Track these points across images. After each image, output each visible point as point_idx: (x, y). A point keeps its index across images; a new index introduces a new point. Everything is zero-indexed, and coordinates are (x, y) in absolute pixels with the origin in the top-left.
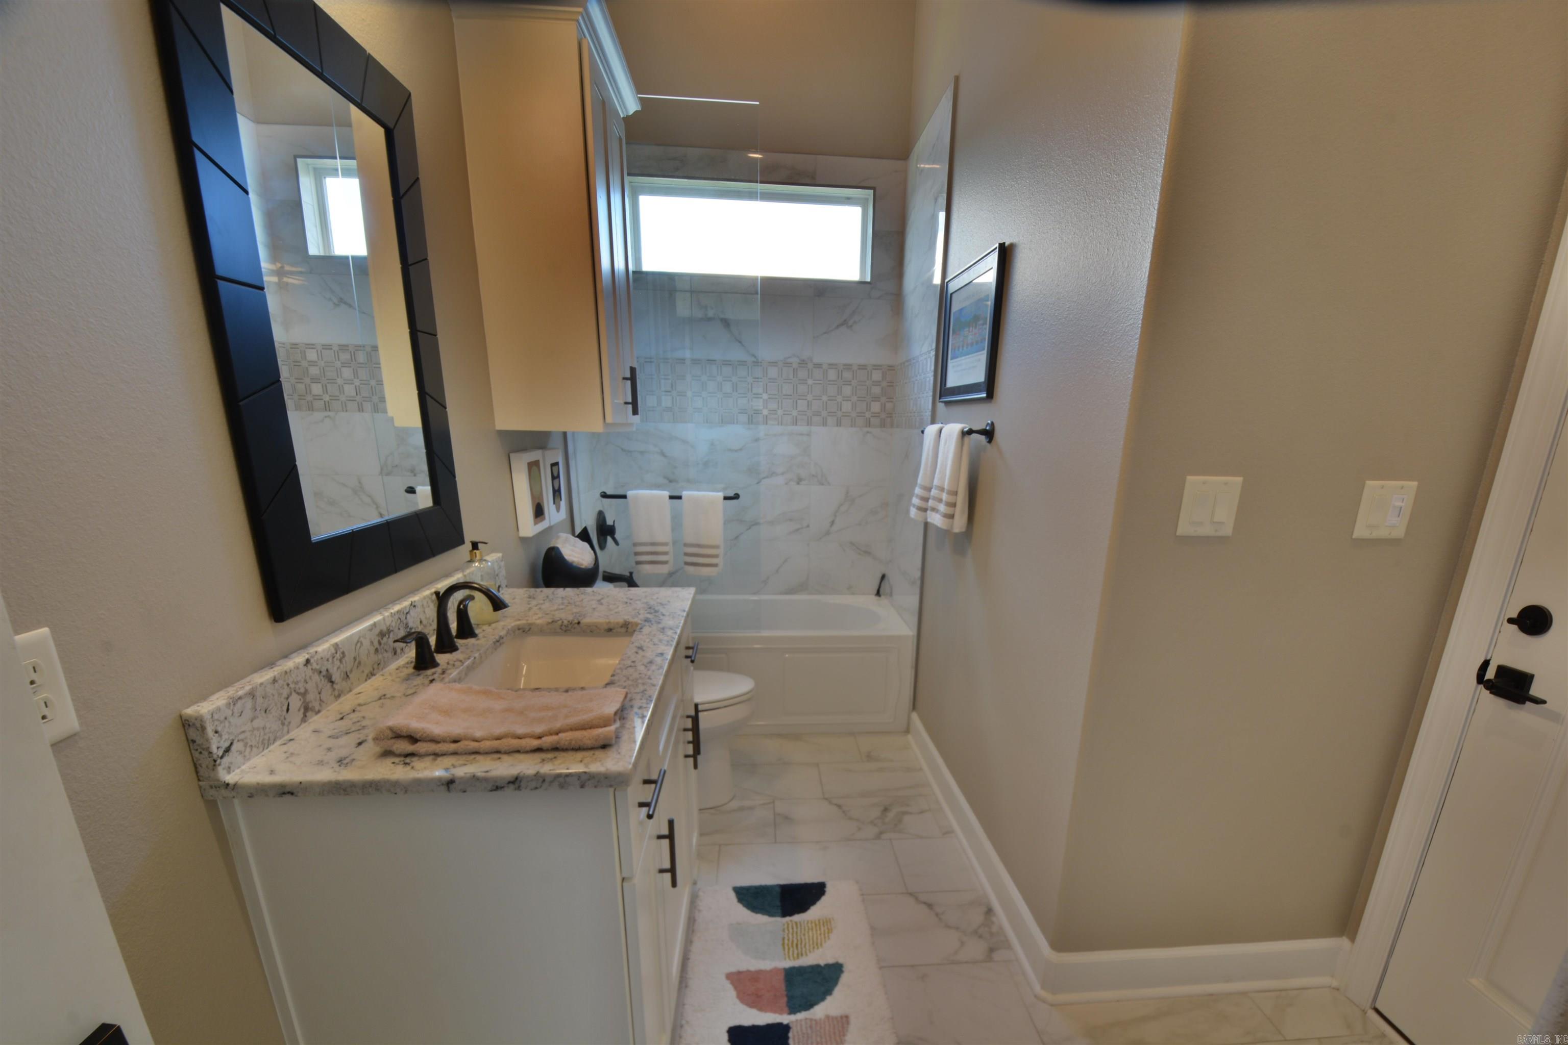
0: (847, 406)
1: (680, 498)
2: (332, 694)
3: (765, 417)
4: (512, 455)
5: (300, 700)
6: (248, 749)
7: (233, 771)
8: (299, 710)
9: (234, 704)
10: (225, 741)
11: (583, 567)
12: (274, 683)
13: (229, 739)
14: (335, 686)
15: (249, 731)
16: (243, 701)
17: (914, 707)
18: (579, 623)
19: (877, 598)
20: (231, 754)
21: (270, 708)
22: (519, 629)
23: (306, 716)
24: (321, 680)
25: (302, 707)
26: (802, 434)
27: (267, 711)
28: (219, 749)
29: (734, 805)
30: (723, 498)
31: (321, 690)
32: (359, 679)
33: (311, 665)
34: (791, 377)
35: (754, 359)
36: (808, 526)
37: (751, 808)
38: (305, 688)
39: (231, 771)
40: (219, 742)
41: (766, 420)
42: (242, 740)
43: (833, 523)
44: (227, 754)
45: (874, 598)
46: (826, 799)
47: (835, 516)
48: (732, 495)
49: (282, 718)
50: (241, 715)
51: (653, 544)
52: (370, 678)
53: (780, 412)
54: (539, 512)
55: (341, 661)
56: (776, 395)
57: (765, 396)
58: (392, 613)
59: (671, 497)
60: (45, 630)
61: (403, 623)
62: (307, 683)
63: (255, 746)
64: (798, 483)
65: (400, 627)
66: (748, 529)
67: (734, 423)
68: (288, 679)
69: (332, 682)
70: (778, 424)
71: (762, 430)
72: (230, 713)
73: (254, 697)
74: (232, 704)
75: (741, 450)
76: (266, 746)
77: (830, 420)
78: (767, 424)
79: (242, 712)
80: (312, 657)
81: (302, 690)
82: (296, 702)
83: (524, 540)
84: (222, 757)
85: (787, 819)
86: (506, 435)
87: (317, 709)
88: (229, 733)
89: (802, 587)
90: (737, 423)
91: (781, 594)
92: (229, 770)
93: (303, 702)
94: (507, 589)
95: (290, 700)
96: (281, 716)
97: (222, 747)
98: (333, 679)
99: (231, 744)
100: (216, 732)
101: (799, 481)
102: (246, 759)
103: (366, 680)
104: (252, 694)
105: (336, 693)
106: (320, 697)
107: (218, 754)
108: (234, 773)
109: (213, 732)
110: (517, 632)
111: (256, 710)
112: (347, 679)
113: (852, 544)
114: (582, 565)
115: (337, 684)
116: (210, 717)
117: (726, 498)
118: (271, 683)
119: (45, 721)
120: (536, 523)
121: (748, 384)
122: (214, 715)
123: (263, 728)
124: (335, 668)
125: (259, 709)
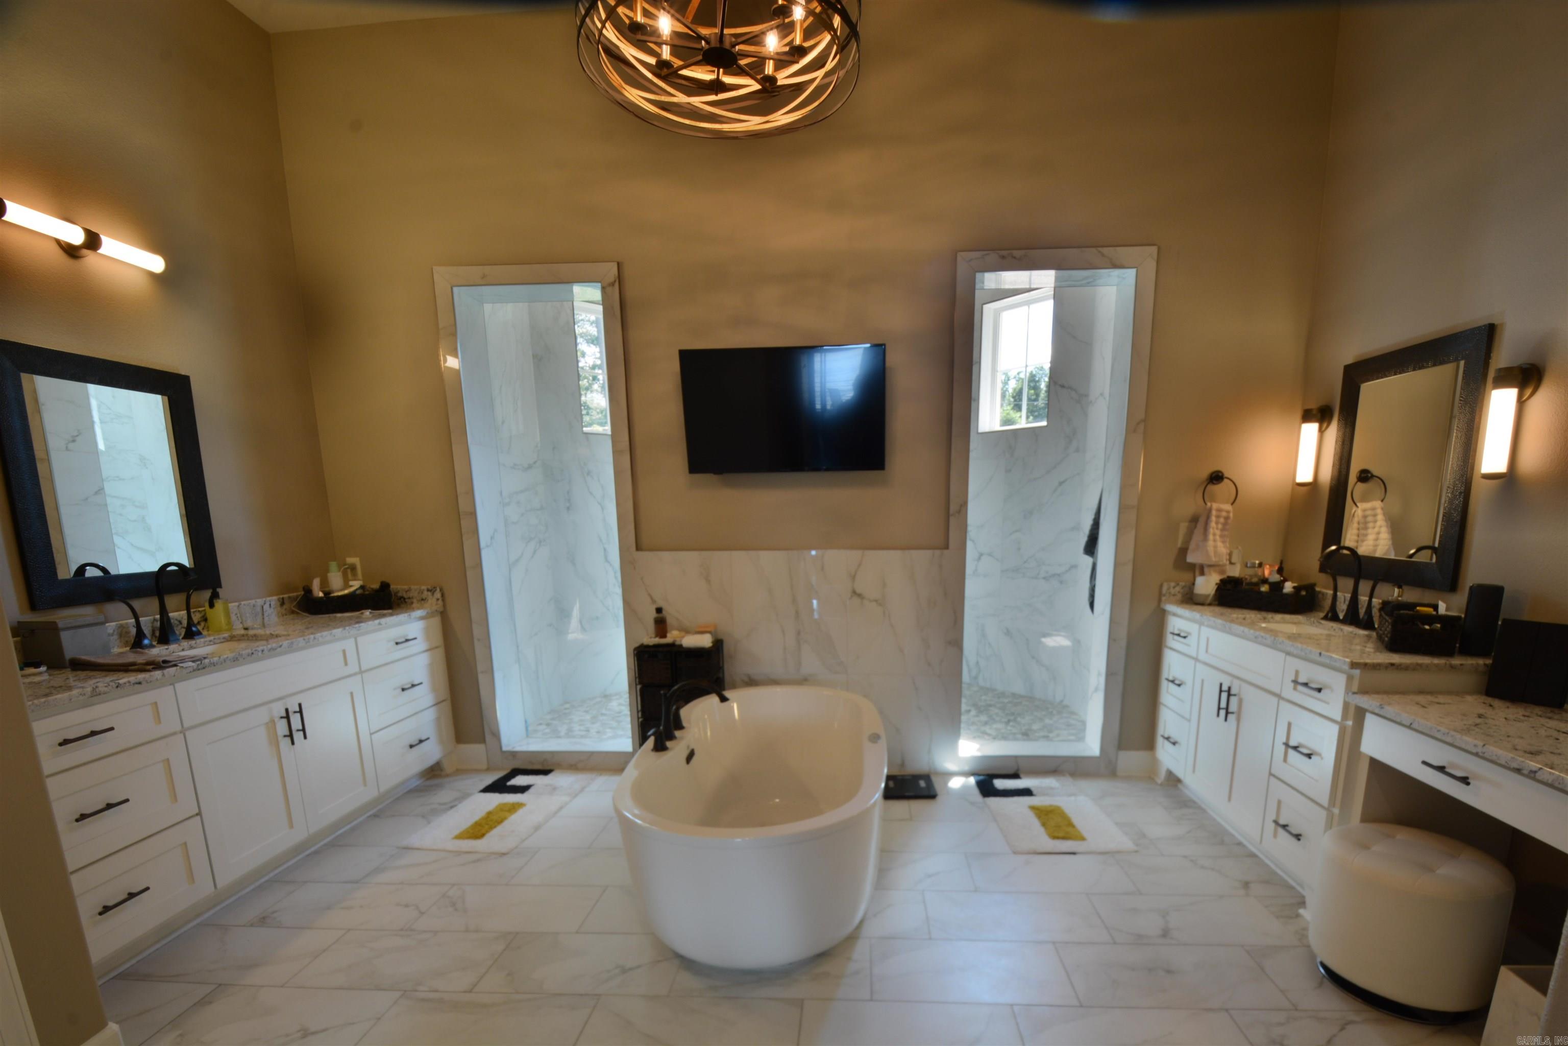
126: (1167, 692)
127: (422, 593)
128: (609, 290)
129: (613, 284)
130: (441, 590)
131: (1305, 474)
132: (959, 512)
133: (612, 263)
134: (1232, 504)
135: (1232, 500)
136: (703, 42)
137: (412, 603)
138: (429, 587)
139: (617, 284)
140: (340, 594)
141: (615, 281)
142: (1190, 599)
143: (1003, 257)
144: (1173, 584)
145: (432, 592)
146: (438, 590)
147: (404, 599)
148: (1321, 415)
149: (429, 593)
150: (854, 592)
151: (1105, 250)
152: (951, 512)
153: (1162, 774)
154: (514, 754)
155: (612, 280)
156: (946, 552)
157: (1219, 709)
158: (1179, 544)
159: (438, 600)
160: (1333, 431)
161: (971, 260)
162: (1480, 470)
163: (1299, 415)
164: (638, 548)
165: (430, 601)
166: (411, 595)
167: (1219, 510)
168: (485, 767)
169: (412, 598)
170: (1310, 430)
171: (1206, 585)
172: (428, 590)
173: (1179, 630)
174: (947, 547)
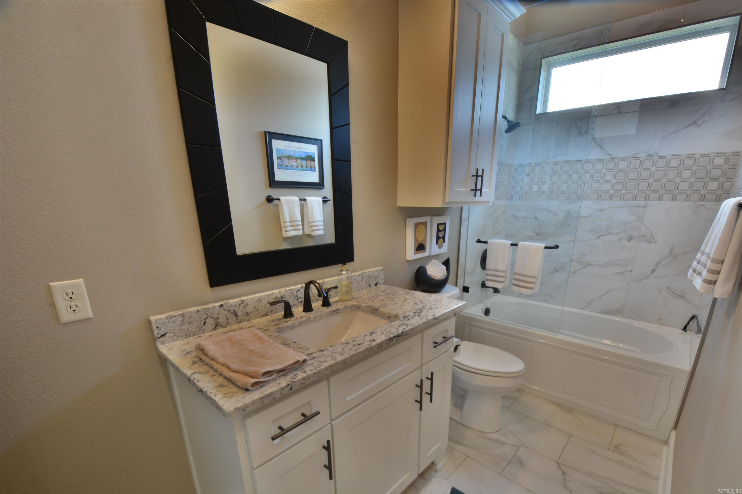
0: (684, 186)
1: (516, 245)
2: (235, 321)
3: (611, 195)
4: (407, 219)
5: (213, 321)
6: (176, 337)
7: (165, 344)
8: (212, 325)
9: (171, 318)
10: (162, 332)
11: (436, 279)
12: (197, 312)
13: (165, 331)
14: (238, 317)
15: (178, 330)
16: (176, 317)
17: (675, 427)
18: (377, 310)
19: (683, 332)
20: (165, 337)
21: (193, 322)
22: (355, 307)
23: (216, 328)
24: (229, 314)
25: (215, 324)
26: (639, 207)
27: (191, 323)
28: (158, 335)
29: (495, 436)
30: (544, 247)
31: (228, 318)
32: (256, 316)
33: (223, 307)
34: (638, 167)
35: (610, 157)
36: (631, 271)
37: (503, 443)
38: (218, 316)
39: (164, 344)
40: (158, 332)
41: (611, 197)
42: (173, 333)
43: (653, 271)
44: (163, 337)
45: (681, 331)
46: (558, 463)
47: (657, 266)
48: (553, 245)
49: (200, 327)
50: (174, 323)
51: (496, 271)
52: (264, 317)
53: (623, 192)
54: (420, 247)
55: (244, 307)
56: (623, 180)
57: (614, 181)
58: (286, 290)
59: (512, 245)
60: (82, 280)
61: (294, 295)
62: (219, 314)
63: (181, 336)
64: (629, 241)
65: (291, 296)
66: (583, 268)
67: (587, 200)
68: (207, 312)
69: (237, 316)
70: (621, 200)
71: (606, 204)
72: (168, 321)
73: (183, 316)
74: (169, 318)
75: (588, 217)
76: (188, 337)
77: (666, 197)
78: (611, 200)
79: (175, 322)
80: (224, 304)
81: (216, 317)
82: (210, 322)
83: (408, 261)
84: (159, 338)
85: (520, 463)
86: (401, 209)
87: (224, 326)
88: (165, 329)
89: (618, 312)
90: (589, 200)
91: (599, 313)
92: (163, 343)
93: (215, 322)
94: (383, 285)
95: (206, 320)
96: (199, 326)
97: (160, 334)
98: (238, 314)
99: (166, 333)
100: (158, 328)
101: (630, 239)
102: (174, 340)
103: (261, 317)
104: (183, 315)
105: (239, 321)
106: (227, 321)
107: (157, 336)
108: (165, 345)
109: (156, 328)
110: (354, 308)
111: (184, 322)
112: (247, 315)
113: (669, 288)
114: (436, 277)
115: (240, 317)
116: (155, 321)
117: (546, 248)
118: (195, 312)
119: (74, 312)
120: (415, 254)
121: (602, 173)
122: (157, 321)
123: (187, 330)
124: (240, 310)
125: (186, 322)
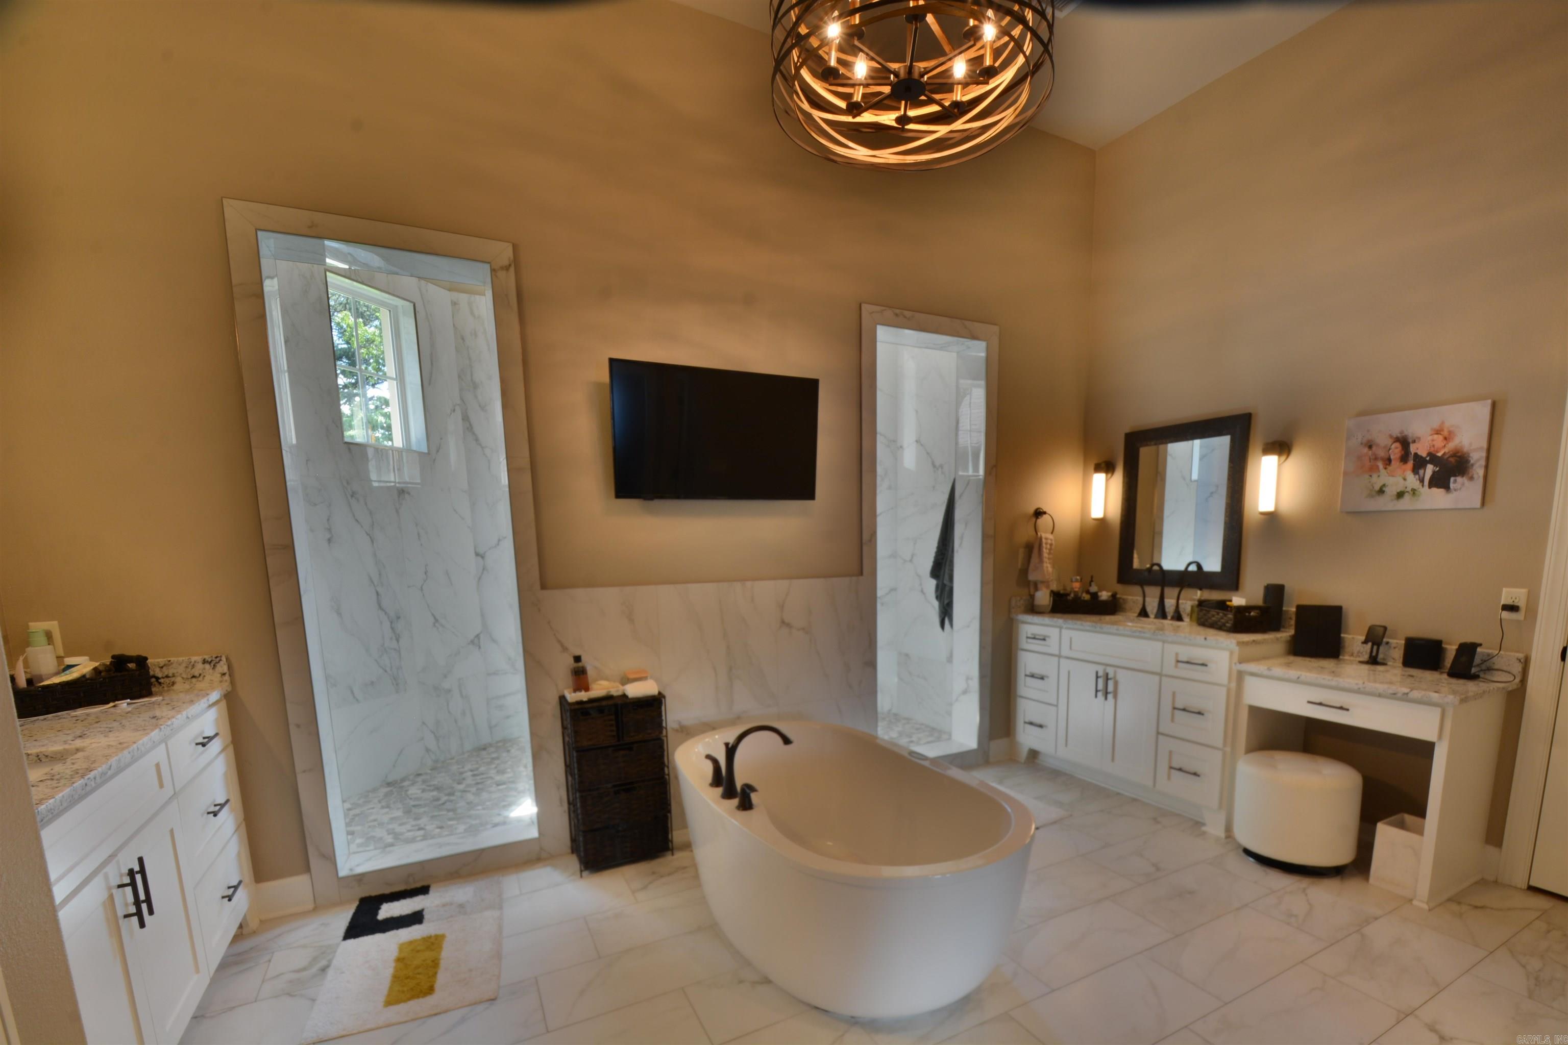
126: (1025, 686)
127: (193, 666)
128: (502, 274)
129: (507, 268)
130: (227, 659)
131: (1097, 512)
132: (870, 541)
133: (506, 244)
134: (1052, 533)
135: (1051, 531)
136: (892, 76)
137: (173, 683)
138: (207, 657)
139: (512, 269)
140: (57, 680)
141: (510, 265)
142: (1033, 609)
143: (897, 315)
144: (1019, 598)
145: (212, 665)
146: (224, 659)
147: (157, 679)
148: (1107, 467)
149: (207, 666)
150: (783, 622)
151: (967, 323)
152: (864, 541)
153: (1024, 753)
154: (360, 878)
155: (506, 263)
156: (861, 578)
157: (1097, 691)
158: (1019, 566)
159: (224, 674)
160: (1117, 480)
161: (873, 312)
162: (1258, 509)
163: (1092, 467)
164: (544, 587)
165: (208, 678)
166: (170, 672)
167: (1046, 539)
168: (311, 906)
169: (174, 676)
170: (1099, 479)
171: (1043, 597)
172: (204, 662)
173: (1032, 634)
174: (861, 574)
